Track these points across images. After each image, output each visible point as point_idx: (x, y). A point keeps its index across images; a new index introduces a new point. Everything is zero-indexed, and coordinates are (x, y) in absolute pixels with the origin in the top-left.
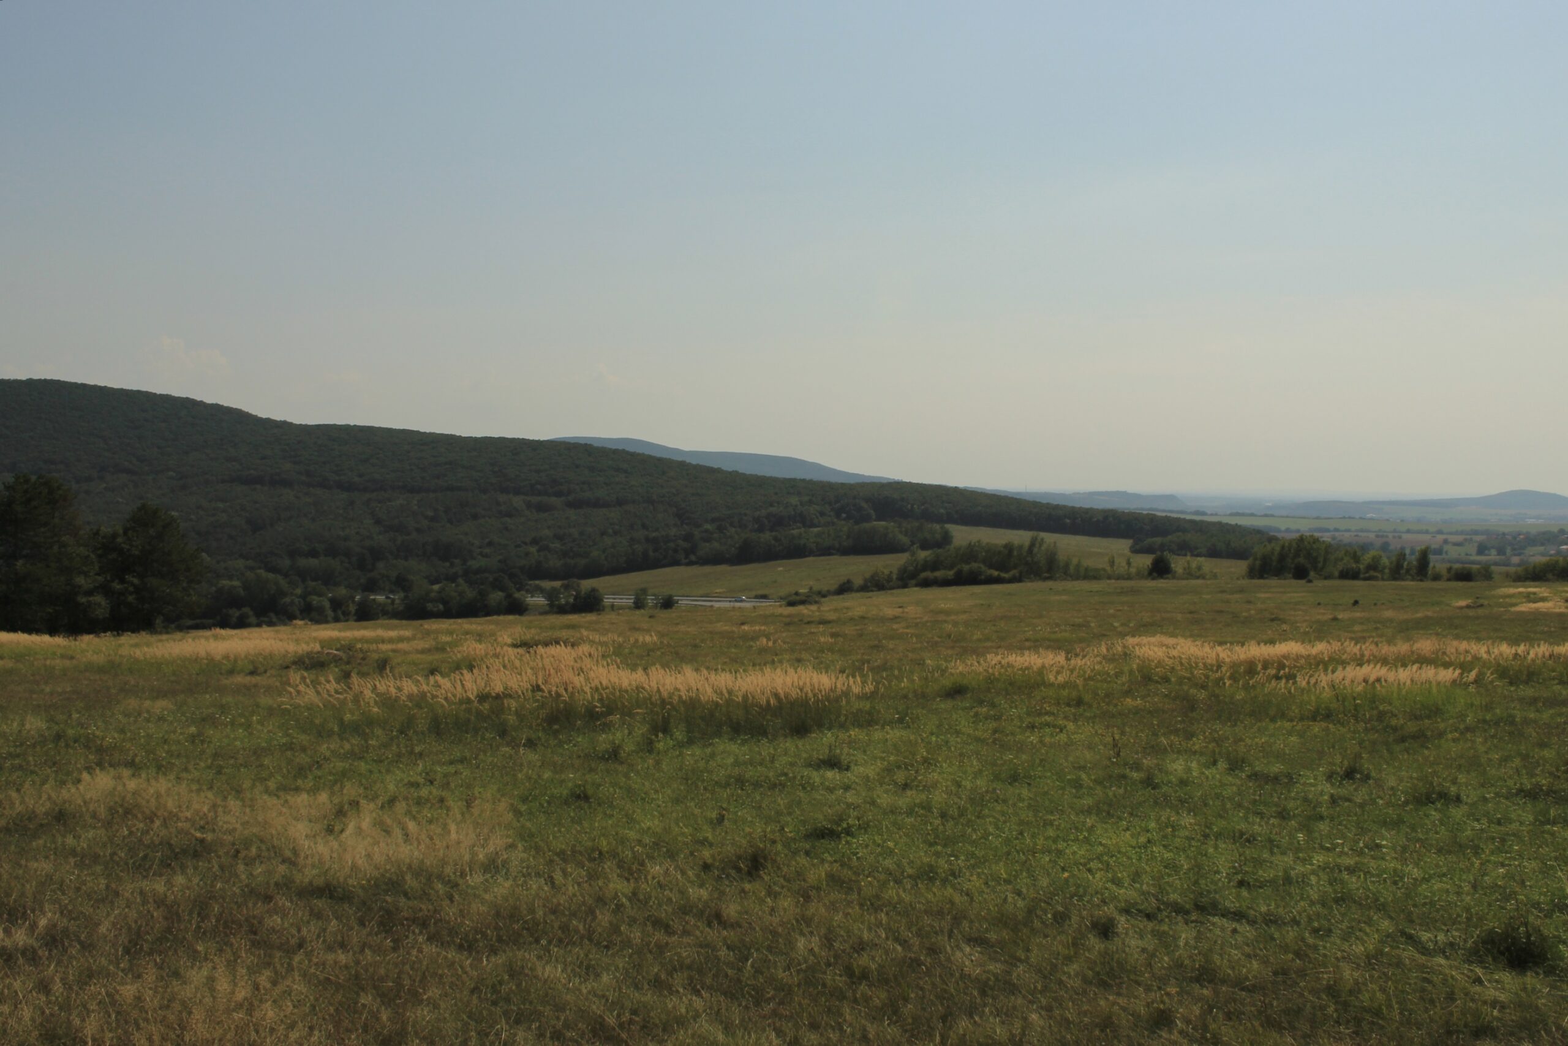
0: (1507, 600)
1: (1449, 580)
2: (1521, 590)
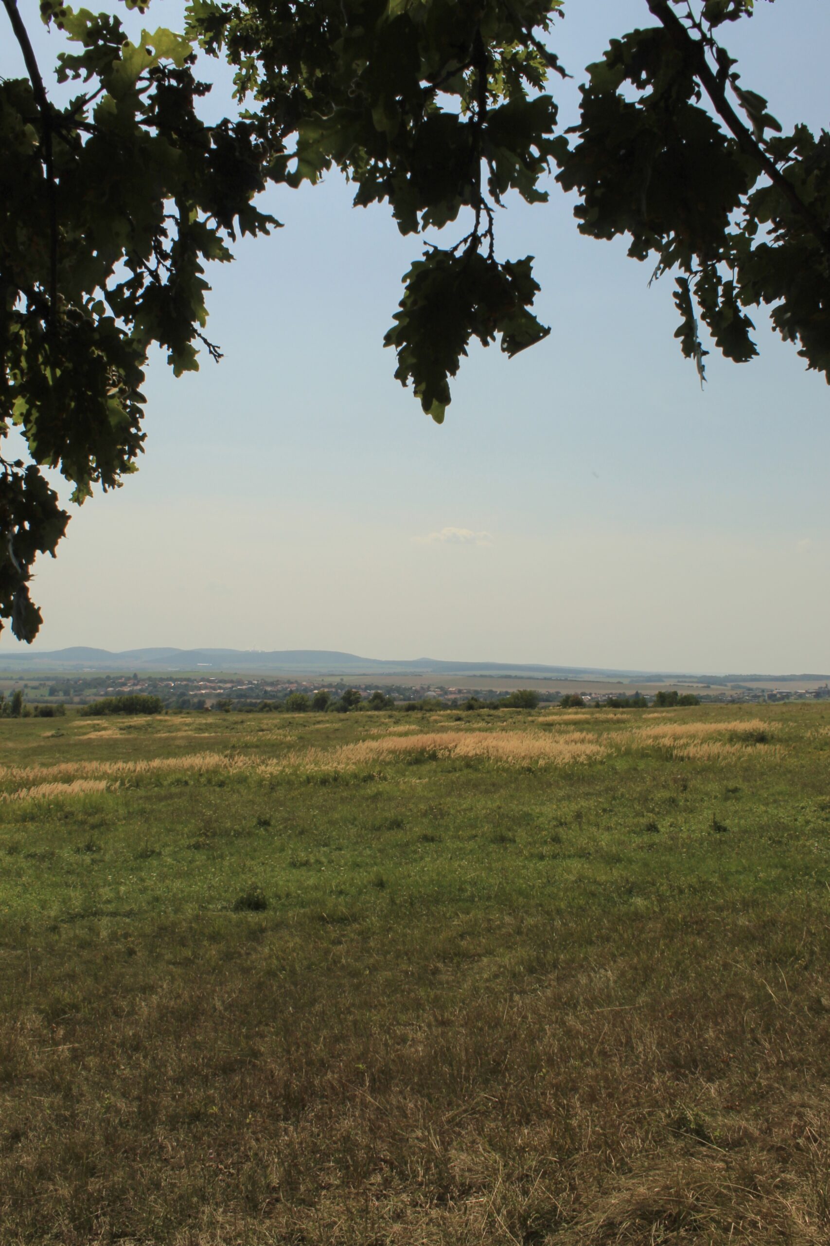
0: (80, 730)
1: (36, 716)
2: (89, 722)
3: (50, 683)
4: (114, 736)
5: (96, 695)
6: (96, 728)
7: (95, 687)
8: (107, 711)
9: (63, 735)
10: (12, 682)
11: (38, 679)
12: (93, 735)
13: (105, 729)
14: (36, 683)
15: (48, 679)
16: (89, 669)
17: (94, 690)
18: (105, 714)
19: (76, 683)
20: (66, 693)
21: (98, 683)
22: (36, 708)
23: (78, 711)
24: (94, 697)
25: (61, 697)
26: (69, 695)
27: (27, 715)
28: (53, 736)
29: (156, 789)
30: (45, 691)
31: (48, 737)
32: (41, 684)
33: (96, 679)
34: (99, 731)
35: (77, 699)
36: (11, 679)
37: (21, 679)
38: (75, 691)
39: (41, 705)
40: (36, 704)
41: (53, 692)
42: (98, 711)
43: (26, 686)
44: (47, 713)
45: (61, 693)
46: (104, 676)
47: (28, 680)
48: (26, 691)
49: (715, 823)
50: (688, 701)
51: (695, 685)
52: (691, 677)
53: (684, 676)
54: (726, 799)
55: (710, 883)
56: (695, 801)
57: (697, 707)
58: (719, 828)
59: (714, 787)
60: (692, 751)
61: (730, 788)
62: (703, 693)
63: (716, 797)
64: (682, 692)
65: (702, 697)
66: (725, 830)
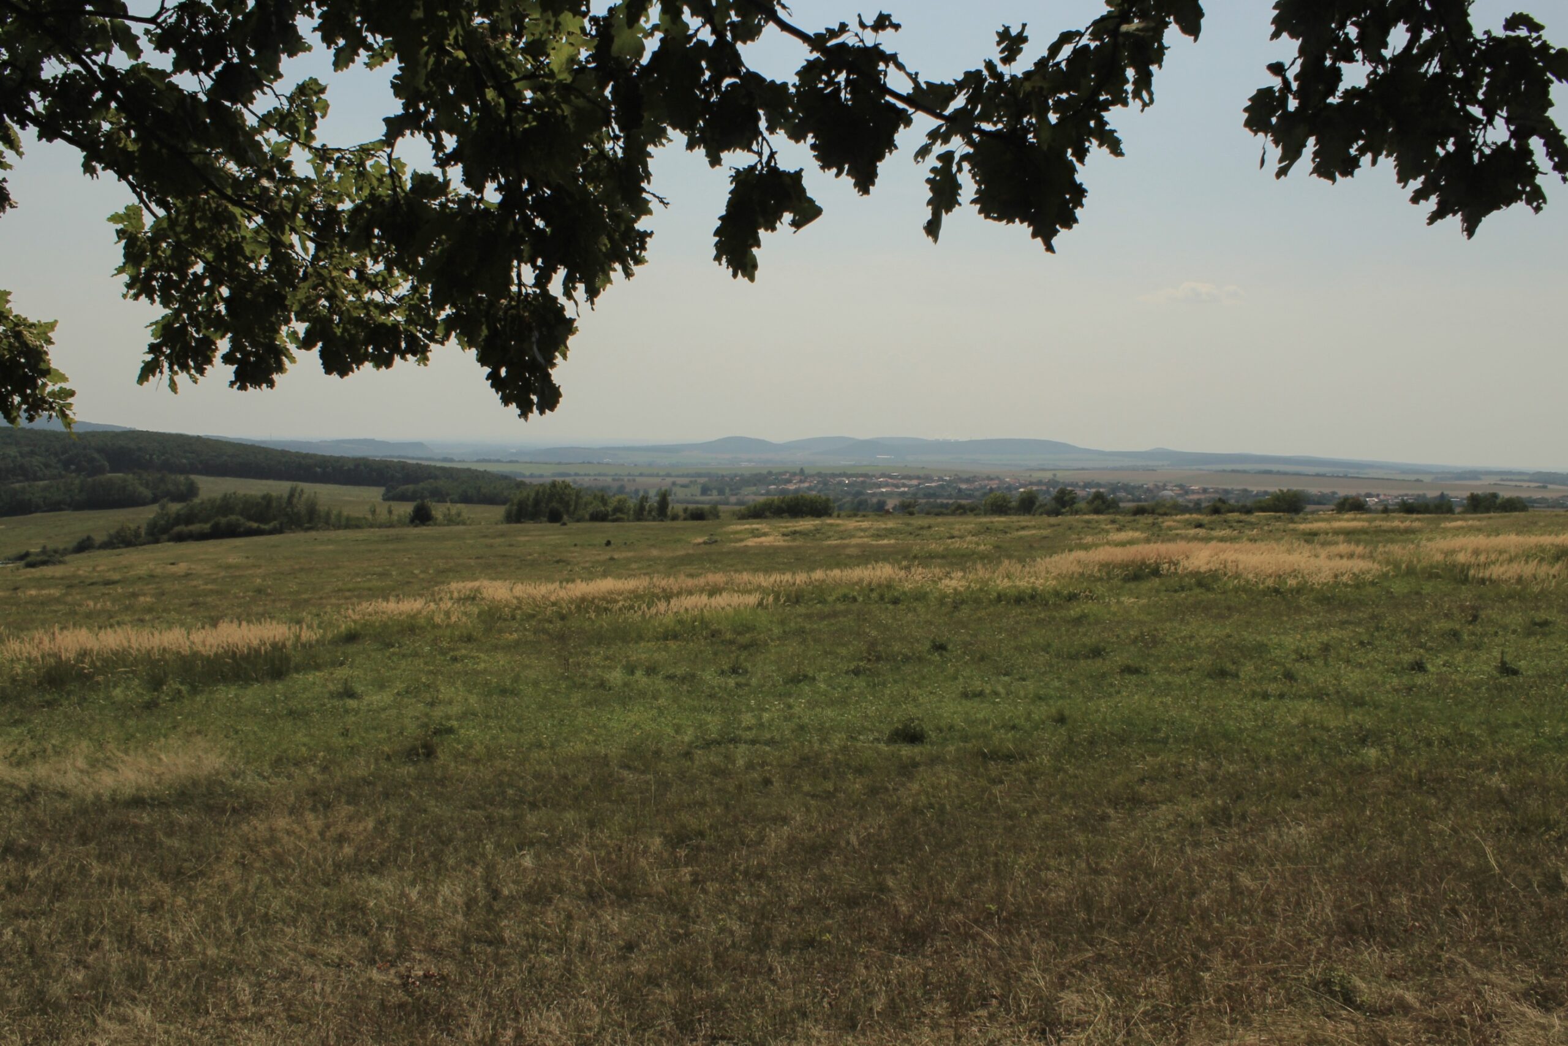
0: (737, 536)
1: (685, 519)
2: (747, 526)
3: (702, 480)
4: (777, 544)
5: (755, 494)
6: (755, 534)
7: (755, 485)
8: (768, 514)
9: (716, 541)
10: (658, 480)
11: (687, 476)
12: (751, 542)
13: (765, 534)
14: (685, 481)
15: (699, 475)
16: (747, 463)
17: (754, 489)
18: (766, 517)
19: (732, 479)
20: (721, 492)
21: (759, 479)
22: (685, 510)
23: (734, 513)
24: (754, 496)
25: (714, 496)
26: (724, 494)
27: (675, 518)
28: (705, 543)
29: (819, 606)
30: (697, 490)
31: (699, 544)
32: (691, 482)
33: (756, 475)
34: (759, 536)
35: (733, 499)
36: (657, 475)
37: (669, 475)
38: (731, 490)
39: (691, 506)
40: (684, 506)
41: (705, 490)
42: (757, 513)
43: (674, 484)
44: (698, 516)
45: (715, 492)
46: (765, 472)
47: (678, 476)
48: (674, 489)
49: (1503, 663)
50: (1512, 506)
51: (1525, 484)
52: (1520, 473)
53: (1510, 473)
54: (1529, 634)
55: (1471, 736)
56: (1485, 635)
57: (1523, 514)
58: (1506, 669)
59: (1516, 619)
60: (1496, 571)
61: (1537, 620)
62: (1537, 495)
63: (1514, 632)
64: (1505, 494)
65: (1535, 501)
66: (1515, 672)
